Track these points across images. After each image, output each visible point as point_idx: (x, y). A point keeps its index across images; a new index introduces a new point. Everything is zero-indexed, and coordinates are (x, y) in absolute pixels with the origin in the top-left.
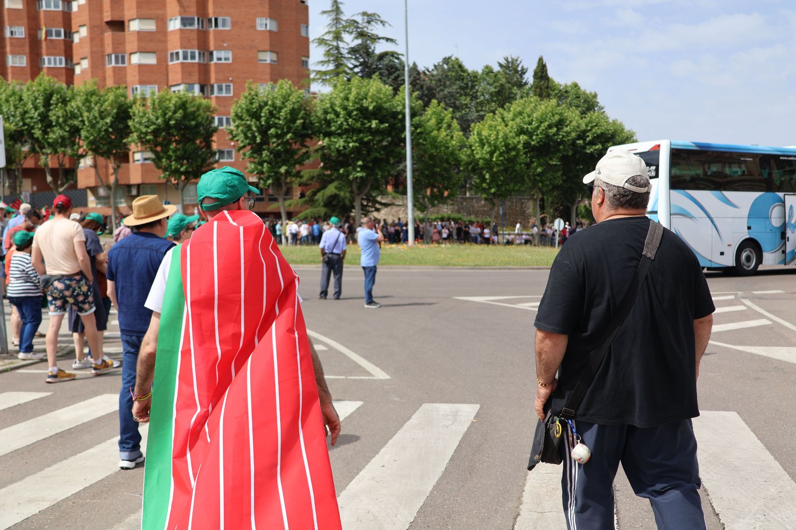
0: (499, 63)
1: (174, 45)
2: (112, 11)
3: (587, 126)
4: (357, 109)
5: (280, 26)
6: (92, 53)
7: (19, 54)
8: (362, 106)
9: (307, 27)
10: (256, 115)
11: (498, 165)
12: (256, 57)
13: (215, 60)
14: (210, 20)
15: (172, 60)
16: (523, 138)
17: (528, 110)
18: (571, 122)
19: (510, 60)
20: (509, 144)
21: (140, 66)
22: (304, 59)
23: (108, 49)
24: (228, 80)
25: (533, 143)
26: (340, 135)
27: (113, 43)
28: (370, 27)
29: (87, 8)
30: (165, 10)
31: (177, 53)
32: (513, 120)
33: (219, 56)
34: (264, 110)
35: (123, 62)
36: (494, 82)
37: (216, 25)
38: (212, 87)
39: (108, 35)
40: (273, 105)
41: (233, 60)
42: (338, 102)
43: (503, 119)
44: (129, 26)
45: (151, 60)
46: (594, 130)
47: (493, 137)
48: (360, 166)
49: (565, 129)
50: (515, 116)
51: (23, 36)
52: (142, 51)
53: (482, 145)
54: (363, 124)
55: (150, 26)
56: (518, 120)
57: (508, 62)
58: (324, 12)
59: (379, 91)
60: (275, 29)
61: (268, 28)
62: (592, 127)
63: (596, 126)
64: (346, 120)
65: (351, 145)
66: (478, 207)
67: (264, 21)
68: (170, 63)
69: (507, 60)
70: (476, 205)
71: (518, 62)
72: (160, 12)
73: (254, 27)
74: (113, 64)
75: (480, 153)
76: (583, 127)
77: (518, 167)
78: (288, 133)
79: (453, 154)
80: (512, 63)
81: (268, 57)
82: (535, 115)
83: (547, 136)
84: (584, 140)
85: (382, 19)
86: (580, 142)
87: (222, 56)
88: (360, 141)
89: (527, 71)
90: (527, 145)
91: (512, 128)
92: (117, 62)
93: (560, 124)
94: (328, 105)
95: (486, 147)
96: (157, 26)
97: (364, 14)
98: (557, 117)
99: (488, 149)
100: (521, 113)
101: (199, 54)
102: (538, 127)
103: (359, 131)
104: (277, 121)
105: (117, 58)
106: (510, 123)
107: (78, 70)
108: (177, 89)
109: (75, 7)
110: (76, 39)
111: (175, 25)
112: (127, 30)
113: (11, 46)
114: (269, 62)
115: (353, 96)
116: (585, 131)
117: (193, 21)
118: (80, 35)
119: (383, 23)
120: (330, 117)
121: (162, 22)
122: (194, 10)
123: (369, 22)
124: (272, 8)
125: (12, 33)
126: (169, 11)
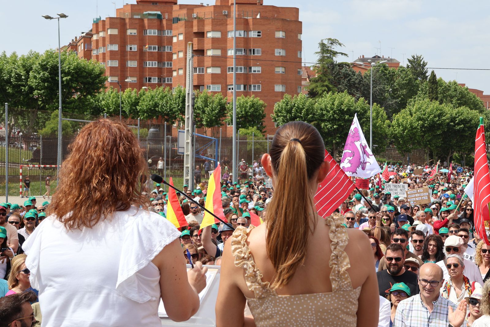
0: (408, 60)
1: (232, 63)
2: (198, 44)
3: (456, 114)
4: (339, 110)
5: (286, 53)
7: (134, 60)
8: (341, 108)
9: (301, 52)
10: (289, 111)
11: (407, 136)
12: (274, 70)
13: (252, 72)
14: (251, 50)
15: (229, 72)
16: (421, 122)
17: (424, 108)
18: (446, 114)
19: (416, 57)
20: (413, 126)
21: (212, 74)
22: (299, 70)
23: (195, 65)
24: (259, 83)
25: (425, 125)
26: (328, 121)
27: (198, 62)
28: (332, 47)
29: (184, 42)
30: (227, 45)
31: (232, 68)
32: (415, 113)
33: (255, 70)
34: (293, 110)
35: (203, 72)
36: (406, 77)
37: (254, 53)
38: (250, 86)
39: (195, 58)
40: (298, 107)
41: (262, 72)
42: (329, 106)
43: (410, 111)
44: (206, 53)
45: (218, 71)
46: (460, 118)
47: (404, 123)
48: (338, 136)
49: (443, 118)
50: (417, 110)
51: (136, 50)
52: (213, 66)
53: (399, 126)
54: (341, 117)
55: (218, 52)
56: (418, 113)
57: (414, 59)
58: (317, 53)
59: (349, 101)
60: (284, 54)
61: (281, 55)
62: (459, 116)
63: (461, 115)
64: (333, 115)
65: (335, 127)
66: (395, 154)
67: (279, 50)
68: (228, 73)
69: (413, 57)
70: (393, 153)
71: (421, 59)
72: (223, 46)
73: (273, 53)
74: (198, 73)
75: (398, 130)
76: (454, 115)
77: (417, 137)
79: (384, 131)
80: (417, 59)
81: (280, 70)
82: (427, 110)
83: (433, 121)
84: (454, 122)
85: (340, 42)
86: (452, 124)
87: (256, 69)
88: (340, 125)
89: (426, 64)
90: (423, 126)
91: (415, 117)
93: (440, 115)
94: (324, 107)
95: (401, 127)
96: (222, 53)
97: (330, 39)
98: (439, 112)
99: (402, 129)
100: (420, 108)
101: (244, 68)
102: (429, 117)
103: (339, 120)
104: (299, 115)
105: (199, 69)
106: (414, 115)
107: (175, 74)
108: (231, 87)
109: (175, 40)
110: (175, 57)
111: (231, 53)
112: (205, 55)
113: (130, 56)
114: (281, 72)
115: (336, 103)
116: (455, 118)
117: (241, 51)
118: (178, 56)
119: (340, 44)
120: (324, 112)
121: (224, 51)
122: (242, 45)
123: (332, 44)
124: (283, 43)
125: (131, 48)
126: (228, 45)
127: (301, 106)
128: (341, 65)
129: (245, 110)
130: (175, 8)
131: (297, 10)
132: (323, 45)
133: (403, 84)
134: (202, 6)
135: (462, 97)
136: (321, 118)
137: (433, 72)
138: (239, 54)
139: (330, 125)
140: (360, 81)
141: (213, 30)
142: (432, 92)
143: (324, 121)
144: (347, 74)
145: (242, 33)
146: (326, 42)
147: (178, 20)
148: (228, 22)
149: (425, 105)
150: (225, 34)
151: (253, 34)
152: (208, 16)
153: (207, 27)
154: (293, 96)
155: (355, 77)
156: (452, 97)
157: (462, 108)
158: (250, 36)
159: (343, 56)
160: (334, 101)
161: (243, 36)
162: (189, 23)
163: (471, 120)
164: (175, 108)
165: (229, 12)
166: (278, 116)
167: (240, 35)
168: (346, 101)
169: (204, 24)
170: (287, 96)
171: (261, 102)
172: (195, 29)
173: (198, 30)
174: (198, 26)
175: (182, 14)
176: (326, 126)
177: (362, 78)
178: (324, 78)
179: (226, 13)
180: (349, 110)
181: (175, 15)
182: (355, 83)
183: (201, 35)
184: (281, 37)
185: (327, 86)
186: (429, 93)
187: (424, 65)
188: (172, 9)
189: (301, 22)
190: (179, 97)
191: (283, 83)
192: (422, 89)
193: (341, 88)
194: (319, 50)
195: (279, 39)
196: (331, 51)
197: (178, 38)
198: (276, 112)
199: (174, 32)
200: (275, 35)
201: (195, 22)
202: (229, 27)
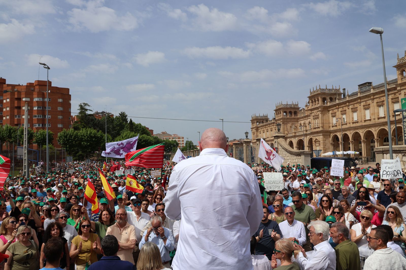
0: (119, 114)
1: (35, 114)
2: (17, 104)
4: (90, 136)
6: (11, 114)
9: (70, 109)
10: (66, 137)
12: (57, 117)
14: (45, 107)
15: (34, 117)
17: (128, 135)
22: (69, 117)
23: (16, 114)
24: (50, 123)
27: (17, 112)
28: (85, 107)
29: (10, 103)
31: (36, 116)
35: (20, 117)
38: (45, 124)
39: (16, 111)
41: (51, 118)
42: (85, 134)
43: (122, 136)
44: (22, 108)
54: (91, 139)
58: (78, 109)
60: (62, 110)
64: (87, 138)
67: (60, 108)
69: (121, 112)
71: (125, 113)
72: (31, 105)
73: (57, 109)
74: (17, 118)
78: (74, 141)
80: (123, 113)
81: (60, 117)
84: (141, 141)
85: (89, 105)
88: (90, 143)
92: (18, 117)
94: (83, 135)
96: (30, 108)
97: (84, 103)
100: (126, 135)
101: (42, 116)
104: (71, 138)
105: (18, 116)
107: (4, 118)
108: (35, 125)
109: (5, 101)
110: (4, 110)
111: (35, 108)
112: (21, 109)
115: (89, 132)
116: (141, 139)
117: (41, 107)
118: (6, 109)
119: (89, 106)
120: (83, 137)
121: (32, 108)
122: (41, 105)
123: (85, 105)
124: (62, 104)
126: (34, 105)
127: (72, 134)
128: (90, 115)
129: (43, 136)
130: (4, 86)
131: (69, 89)
132: (81, 106)
133: (118, 125)
134: (19, 85)
135: (143, 131)
136: (81, 140)
137: (131, 119)
138: (39, 109)
139: (86, 143)
140: (99, 123)
141: (26, 97)
142: (131, 128)
143: (83, 141)
144: (93, 119)
145: (41, 99)
146: (82, 104)
147: (6, 91)
148: (34, 94)
149: (129, 134)
150: (32, 99)
151: (46, 100)
152: (24, 90)
153: (23, 96)
154: (67, 129)
155: (96, 121)
156: (139, 130)
157: (144, 135)
158: (45, 101)
159: (90, 111)
160: (87, 132)
161: (41, 100)
162: (12, 93)
163: (148, 140)
164: (5, 135)
165: (34, 89)
166: (60, 139)
168: (93, 132)
169: (21, 94)
170: (65, 130)
171: (51, 132)
172: (16, 96)
173: (18, 96)
174: (18, 95)
175: (9, 89)
176: (84, 143)
177: (99, 121)
178: (82, 121)
179: (33, 89)
180: (95, 136)
181: (5, 89)
182: (96, 124)
183: (19, 99)
184: (61, 101)
185: (83, 125)
186: (130, 129)
187: (126, 116)
188: (3, 86)
189: (71, 95)
190: (7, 130)
191: (62, 123)
192: (126, 127)
193: (90, 126)
194: (79, 108)
195: (60, 102)
196: (85, 108)
197: (6, 101)
198: (59, 137)
199: (4, 97)
200: (57, 101)
201: (16, 93)
202: (34, 96)
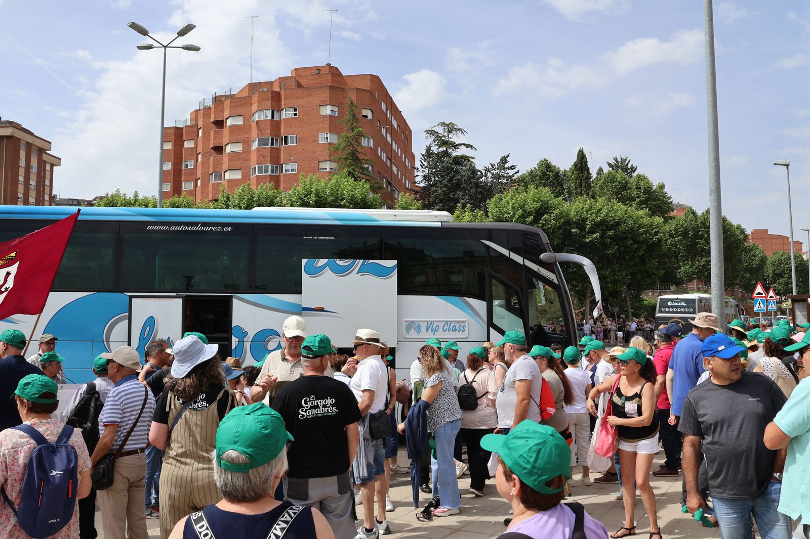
0: (608, 163)
1: (254, 162)
2: (215, 139)
5: (340, 138)
12: (318, 167)
13: (284, 172)
14: (281, 139)
15: (253, 174)
19: (619, 160)
21: (231, 181)
28: (450, 135)
30: (251, 134)
31: (255, 169)
33: (288, 168)
35: (220, 179)
39: (212, 159)
41: (298, 171)
44: (225, 150)
45: (238, 175)
52: (233, 168)
55: (239, 148)
57: (617, 162)
60: (335, 141)
61: (329, 141)
67: (325, 136)
68: (252, 177)
69: (616, 160)
71: (628, 161)
72: (246, 136)
73: (316, 141)
74: (214, 181)
80: (622, 162)
81: (328, 166)
85: (459, 127)
87: (290, 167)
89: (636, 169)
92: (216, 179)
96: (244, 148)
97: (443, 124)
101: (272, 167)
105: (216, 176)
111: (254, 146)
112: (224, 153)
113: (185, 175)
114: (328, 170)
121: (247, 143)
122: (269, 131)
123: (449, 131)
124: (332, 124)
125: (186, 166)
126: (253, 135)
138: (263, 145)
141: (235, 115)
145: (270, 113)
146: (440, 130)
148: (253, 101)
150: (247, 118)
151: (288, 114)
153: (227, 112)
161: (270, 118)
167: (266, 117)
172: (213, 118)
173: (216, 118)
174: (215, 113)
183: (220, 124)
184: (328, 113)
195: (325, 116)
200: (319, 111)
202: (254, 107)
